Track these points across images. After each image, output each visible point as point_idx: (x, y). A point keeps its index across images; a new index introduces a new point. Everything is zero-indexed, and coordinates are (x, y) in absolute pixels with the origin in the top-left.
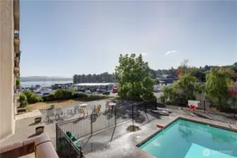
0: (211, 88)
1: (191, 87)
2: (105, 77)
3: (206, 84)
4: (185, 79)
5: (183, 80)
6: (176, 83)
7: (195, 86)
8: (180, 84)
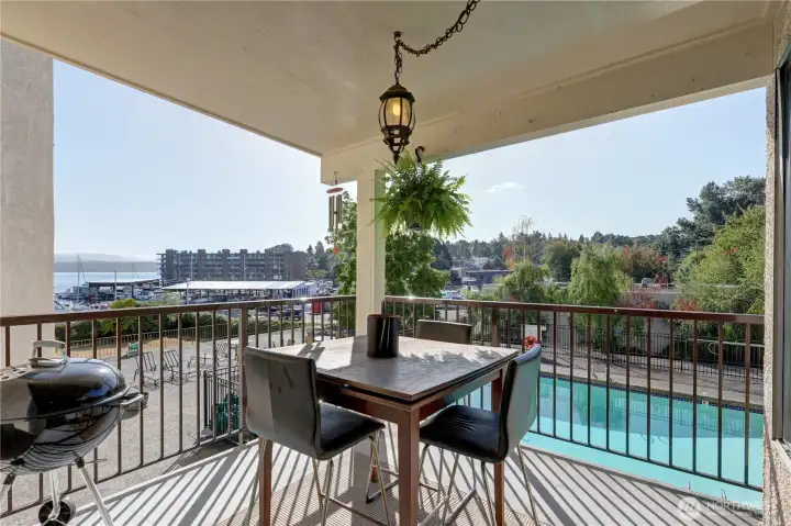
0: (581, 295)
1: (536, 293)
2: (281, 261)
3: (571, 285)
4: (523, 273)
5: (517, 274)
6: (500, 283)
7: (546, 291)
8: (509, 284)
